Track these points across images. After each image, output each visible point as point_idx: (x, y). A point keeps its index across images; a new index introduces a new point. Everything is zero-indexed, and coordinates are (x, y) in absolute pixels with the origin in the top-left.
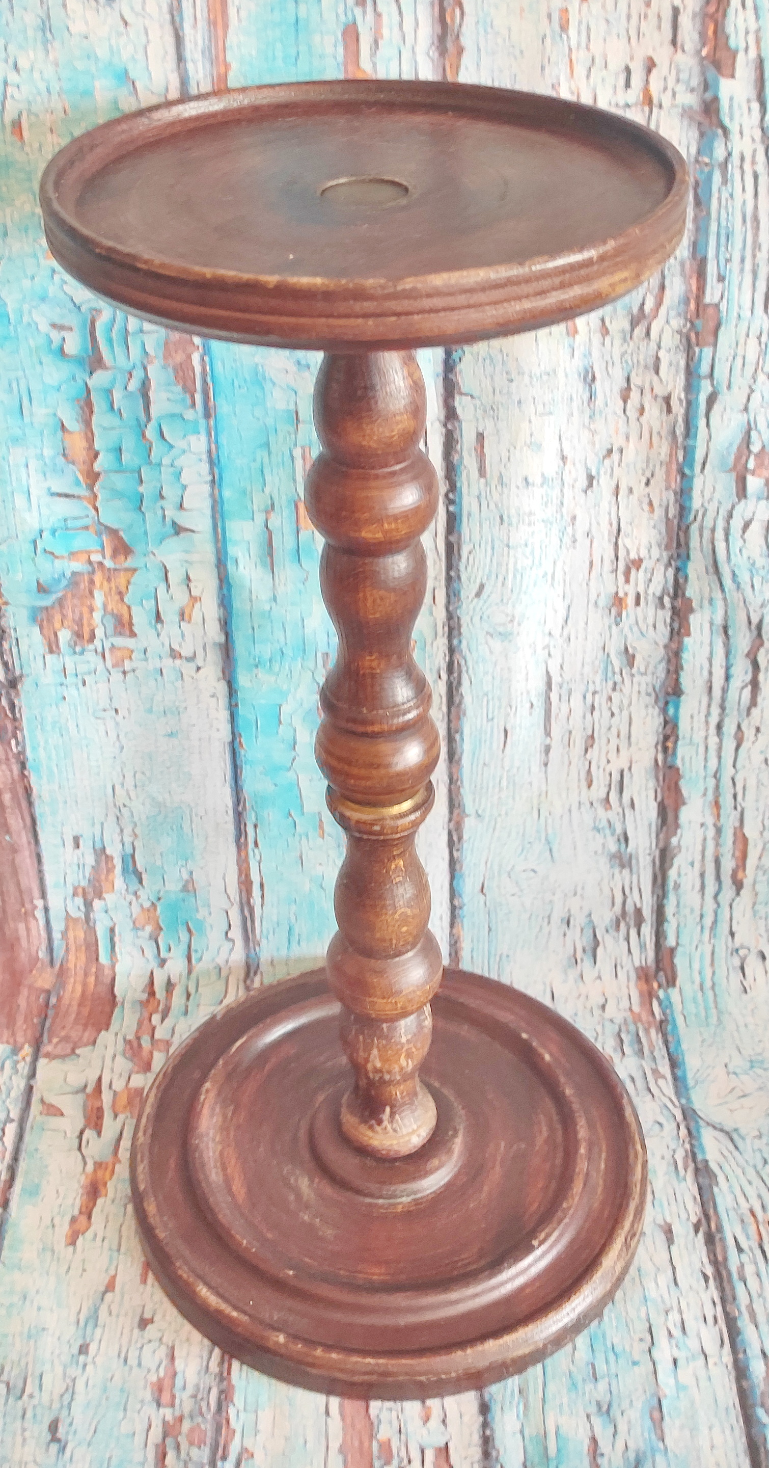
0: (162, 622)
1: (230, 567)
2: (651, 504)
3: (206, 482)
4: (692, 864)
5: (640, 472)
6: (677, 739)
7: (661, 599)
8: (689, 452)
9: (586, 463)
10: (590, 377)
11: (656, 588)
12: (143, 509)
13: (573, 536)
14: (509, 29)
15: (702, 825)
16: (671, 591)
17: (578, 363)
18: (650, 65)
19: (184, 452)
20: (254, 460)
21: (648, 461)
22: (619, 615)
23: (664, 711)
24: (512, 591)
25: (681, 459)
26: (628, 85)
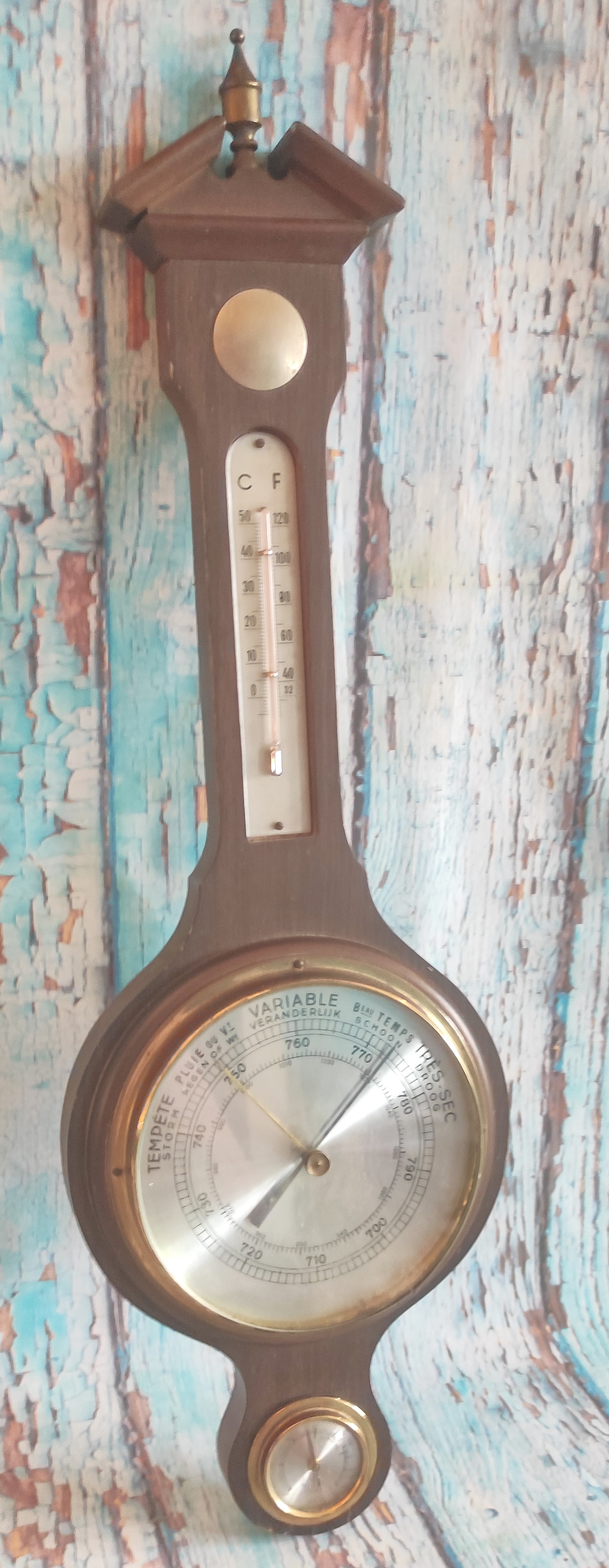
0: (37, 944)
1: (119, 869)
2: (550, 778)
3: (95, 766)
4: (573, 1184)
5: (542, 742)
6: (564, 1041)
7: (555, 883)
8: (590, 714)
9: (491, 734)
10: (499, 635)
11: (551, 872)
12: (22, 800)
13: (476, 817)
14: (437, 239)
15: (584, 1138)
16: (565, 873)
17: (488, 620)
18: (569, 289)
19: (72, 729)
20: (151, 739)
21: (550, 729)
22: (516, 905)
23: (553, 1010)
24: (416, 878)
25: (582, 724)
26: (547, 311)
